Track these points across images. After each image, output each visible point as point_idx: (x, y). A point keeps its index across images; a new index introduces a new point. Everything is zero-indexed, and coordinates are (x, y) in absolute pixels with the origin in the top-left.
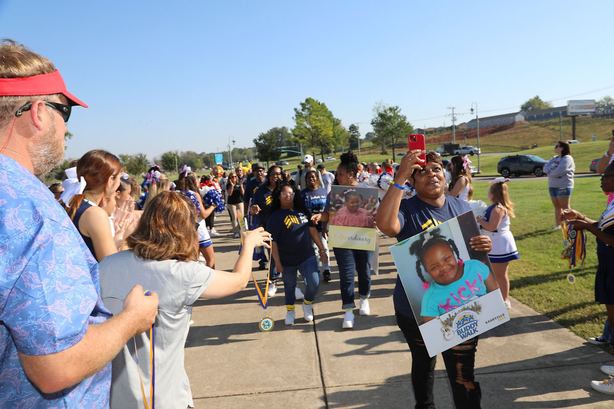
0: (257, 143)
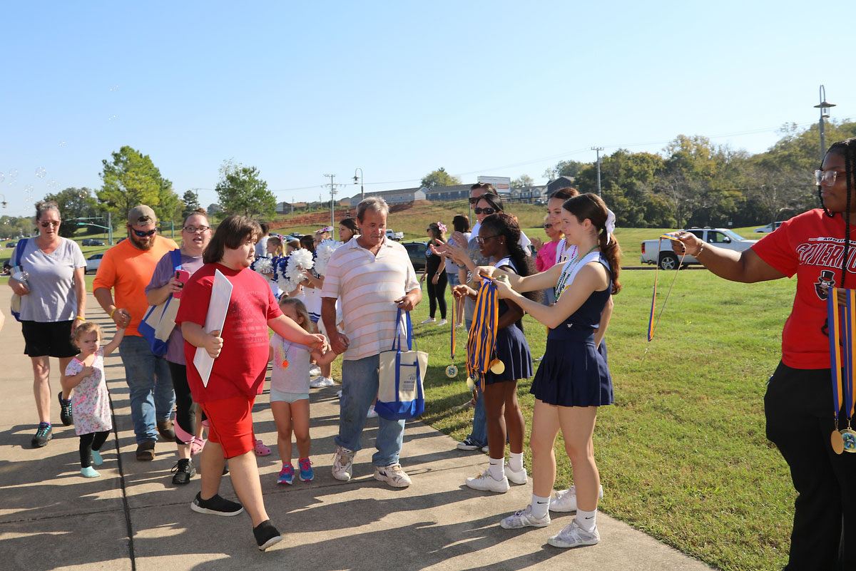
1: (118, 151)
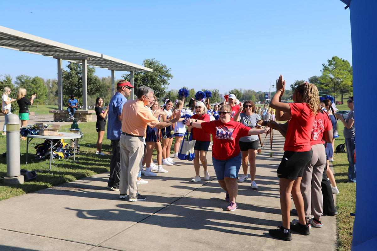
0: (293, 88)
1: (331, 59)
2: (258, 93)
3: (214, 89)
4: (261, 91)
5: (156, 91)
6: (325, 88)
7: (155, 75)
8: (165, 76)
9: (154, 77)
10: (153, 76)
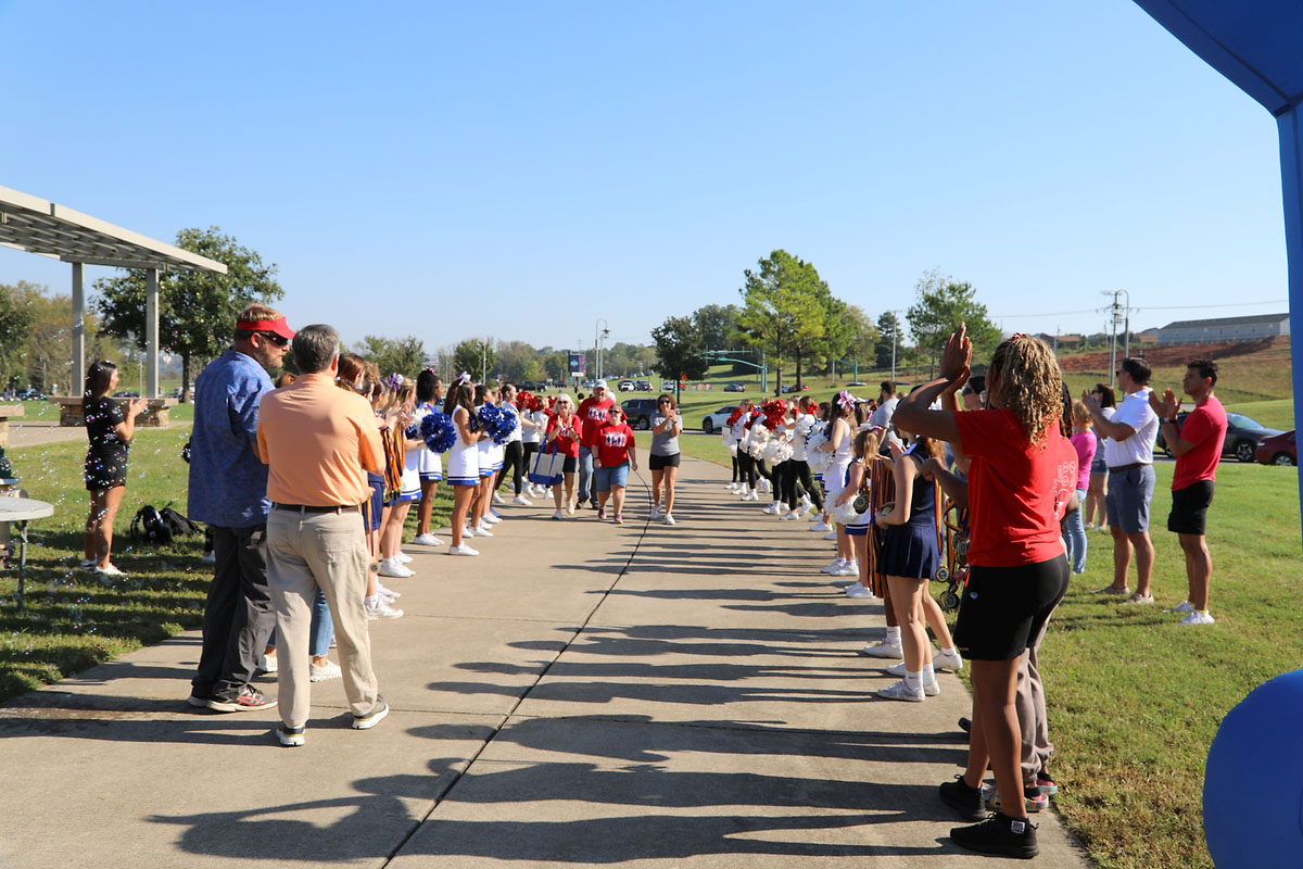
0: (658, 339)
1: (767, 257)
2: (542, 351)
3: (406, 337)
4: (551, 348)
5: (223, 338)
6: (751, 341)
7: (220, 285)
8: (257, 289)
9: (218, 290)
10: (214, 288)
